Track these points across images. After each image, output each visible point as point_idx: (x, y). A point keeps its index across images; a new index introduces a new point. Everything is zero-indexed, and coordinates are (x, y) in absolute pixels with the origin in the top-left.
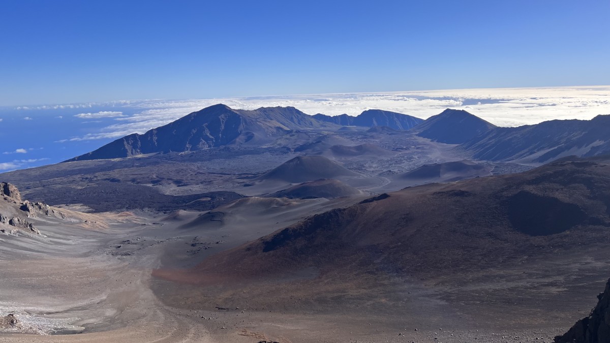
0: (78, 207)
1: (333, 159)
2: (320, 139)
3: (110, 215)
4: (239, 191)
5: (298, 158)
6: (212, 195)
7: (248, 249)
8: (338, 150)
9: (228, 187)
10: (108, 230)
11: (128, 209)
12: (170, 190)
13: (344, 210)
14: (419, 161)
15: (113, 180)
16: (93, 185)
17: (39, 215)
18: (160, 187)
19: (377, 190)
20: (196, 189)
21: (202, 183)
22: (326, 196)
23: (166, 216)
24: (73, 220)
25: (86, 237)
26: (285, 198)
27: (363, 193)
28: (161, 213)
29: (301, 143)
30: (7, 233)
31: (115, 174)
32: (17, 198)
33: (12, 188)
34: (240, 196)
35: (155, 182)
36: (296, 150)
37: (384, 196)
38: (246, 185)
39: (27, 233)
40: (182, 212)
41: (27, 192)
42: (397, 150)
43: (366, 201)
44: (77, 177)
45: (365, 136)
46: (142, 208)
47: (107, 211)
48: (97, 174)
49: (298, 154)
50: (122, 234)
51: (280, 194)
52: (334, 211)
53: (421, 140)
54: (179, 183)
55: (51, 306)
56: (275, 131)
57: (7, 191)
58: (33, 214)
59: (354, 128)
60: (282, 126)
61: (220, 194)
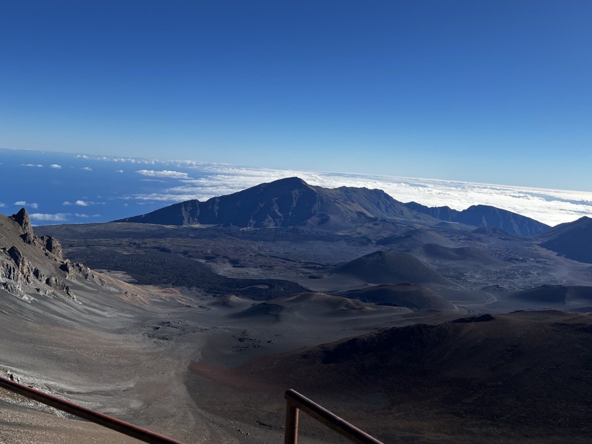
0: (120, 274)
1: (424, 260)
2: (412, 233)
3: (153, 290)
5: (380, 253)
6: (271, 283)
7: (305, 356)
8: (432, 250)
9: (291, 277)
10: (148, 307)
11: (174, 285)
12: (224, 269)
13: (432, 327)
14: (537, 279)
15: (163, 250)
16: (141, 252)
17: (78, 278)
18: (213, 265)
19: (477, 308)
20: (253, 273)
21: (261, 267)
22: (410, 305)
23: (215, 300)
24: (112, 289)
25: (123, 310)
26: (357, 300)
27: (458, 309)
28: (210, 296)
29: (385, 234)
30: (41, 293)
31: (166, 243)
32: (59, 256)
33: (56, 243)
34: (303, 289)
35: (208, 258)
36: (379, 243)
37: (487, 318)
38: (312, 277)
39: (62, 296)
40: (234, 298)
41: (70, 250)
42: (510, 260)
43: (462, 320)
44: (125, 241)
45: (469, 237)
46: (190, 287)
47: (150, 284)
48: (146, 240)
49: (380, 248)
50: (163, 314)
51: (351, 294)
52: (419, 327)
53: (544, 252)
54: (235, 263)
55: (74, 384)
56: (355, 216)
57: (49, 246)
58: (72, 275)
59: (456, 225)
60: (365, 211)
61: (280, 283)
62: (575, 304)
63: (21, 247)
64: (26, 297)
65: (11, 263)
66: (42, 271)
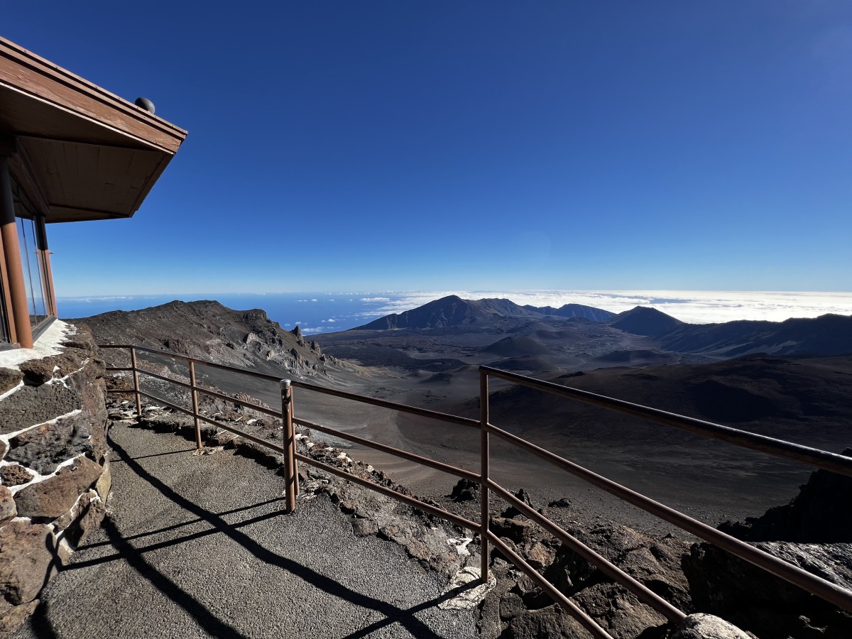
0: (354, 361)
1: (537, 340)
2: (528, 324)
3: (373, 369)
4: (463, 360)
5: (509, 338)
6: (443, 361)
7: (467, 404)
8: (542, 334)
9: (455, 356)
10: (372, 379)
11: (385, 365)
12: (414, 354)
14: (611, 347)
15: (378, 345)
16: (365, 347)
17: (330, 364)
18: (408, 352)
19: (573, 368)
20: (431, 355)
21: (436, 351)
23: (410, 373)
24: (351, 370)
25: (357, 382)
27: (561, 370)
28: (407, 371)
29: (512, 326)
30: (310, 374)
31: (379, 341)
32: (319, 352)
33: (317, 345)
34: (462, 363)
35: (405, 348)
36: (508, 332)
37: (580, 374)
38: (468, 356)
39: (322, 376)
40: (421, 372)
41: (325, 348)
42: (592, 337)
43: (564, 376)
44: (355, 341)
45: (564, 323)
46: (395, 366)
48: (368, 340)
49: (509, 335)
50: (380, 383)
53: (613, 330)
54: (420, 350)
56: (492, 316)
57: (313, 347)
58: (327, 363)
59: (556, 317)
60: (497, 313)
61: (449, 360)
62: (635, 361)
63: (297, 349)
64: (302, 378)
65: (293, 358)
66: (310, 362)
